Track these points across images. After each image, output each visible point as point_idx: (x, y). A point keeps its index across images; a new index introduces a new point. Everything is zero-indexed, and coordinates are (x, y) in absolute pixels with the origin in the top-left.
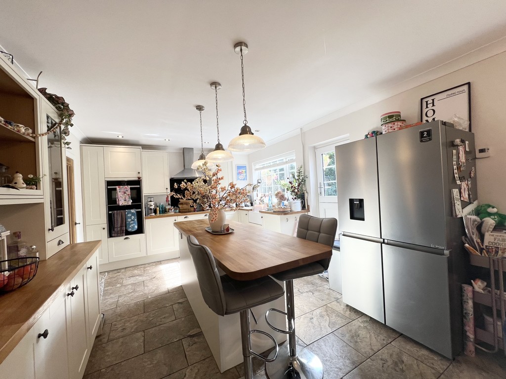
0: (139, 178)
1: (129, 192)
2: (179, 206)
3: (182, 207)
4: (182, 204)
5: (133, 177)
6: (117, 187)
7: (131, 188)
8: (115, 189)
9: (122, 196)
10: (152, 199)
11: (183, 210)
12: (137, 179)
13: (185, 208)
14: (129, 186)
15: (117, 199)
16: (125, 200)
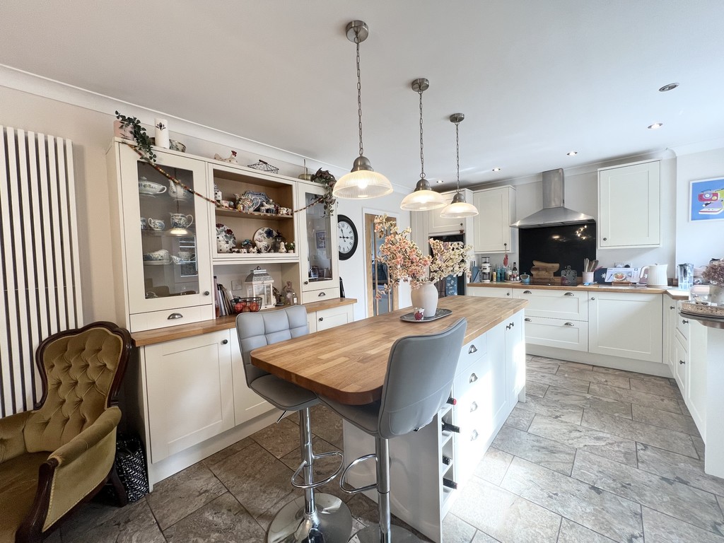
0: (462, 231)
3: (537, 275)
4: (537, 269)
5: (455, 230)
10: (488, 260)
11: (541, 281)
12: (459, 233)
13: (543, 277)
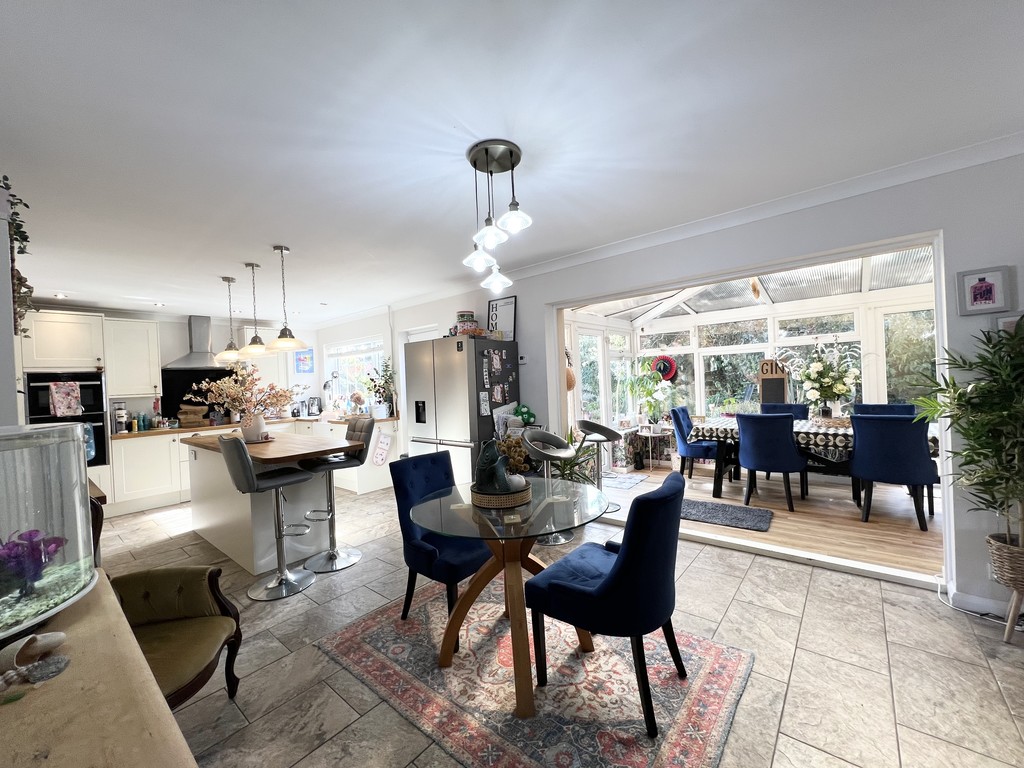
0: (99, 368)
1: (77, 393)
2: (179, 417)
3: (185, 419)
4: (186, 413)
5: (88, 366)
6: (51, 384)
7: (81, 386)
8: (48, 388)
9: (61, 399)
10: (123, 406)
11: (189, 424)
12: (95, 370)
13: (191, 420)
14: (78, 383)
15: (51, 406)
16: (69, 408)
